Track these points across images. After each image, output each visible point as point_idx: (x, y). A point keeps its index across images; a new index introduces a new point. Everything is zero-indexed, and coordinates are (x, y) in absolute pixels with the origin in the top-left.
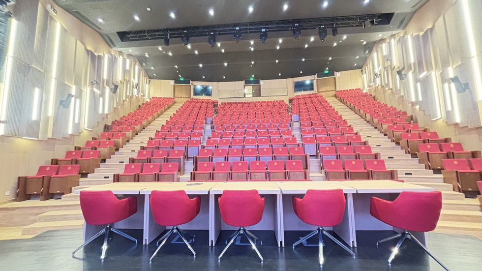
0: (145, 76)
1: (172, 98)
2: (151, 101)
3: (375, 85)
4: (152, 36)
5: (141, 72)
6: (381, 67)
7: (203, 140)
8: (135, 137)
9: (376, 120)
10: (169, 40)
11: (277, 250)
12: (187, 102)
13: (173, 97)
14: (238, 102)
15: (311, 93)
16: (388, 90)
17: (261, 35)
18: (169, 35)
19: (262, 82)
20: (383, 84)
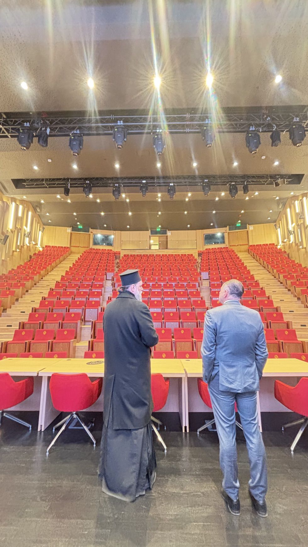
0: (38, 223)
1: (68, 248)
2: (43, 250)
3: (289, 241)
4: (49, 184)
5: (35, 219)
6: (294, 224)
7: (103, 300)
8: (24, 294)
9: (289, 282)
10: (69, 189)
11: (181, 436)
12: (85, 252)
13: (69, 246)
14: (142, 254)
15: (223, 247)
16: (302, 248)
17: (169, 190)
18: (69, 184)
19: (169, 233)
20: (297, 242)
